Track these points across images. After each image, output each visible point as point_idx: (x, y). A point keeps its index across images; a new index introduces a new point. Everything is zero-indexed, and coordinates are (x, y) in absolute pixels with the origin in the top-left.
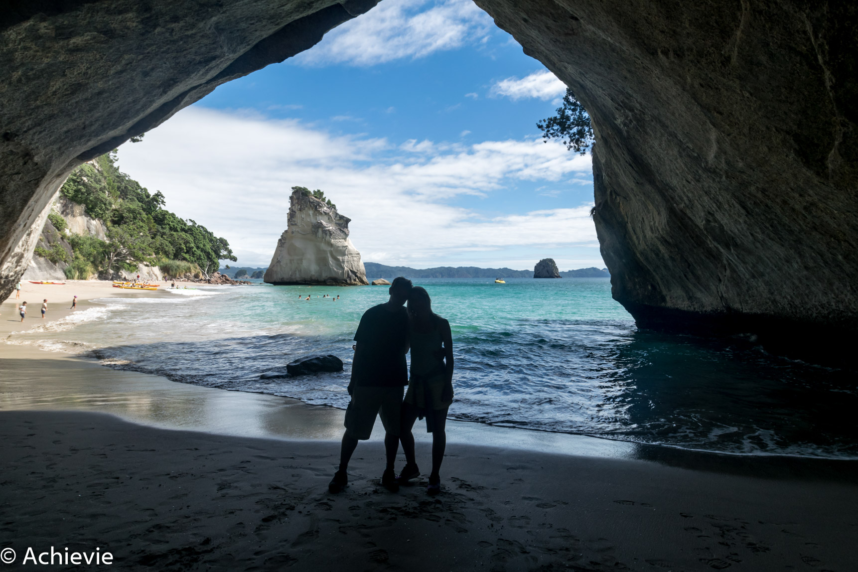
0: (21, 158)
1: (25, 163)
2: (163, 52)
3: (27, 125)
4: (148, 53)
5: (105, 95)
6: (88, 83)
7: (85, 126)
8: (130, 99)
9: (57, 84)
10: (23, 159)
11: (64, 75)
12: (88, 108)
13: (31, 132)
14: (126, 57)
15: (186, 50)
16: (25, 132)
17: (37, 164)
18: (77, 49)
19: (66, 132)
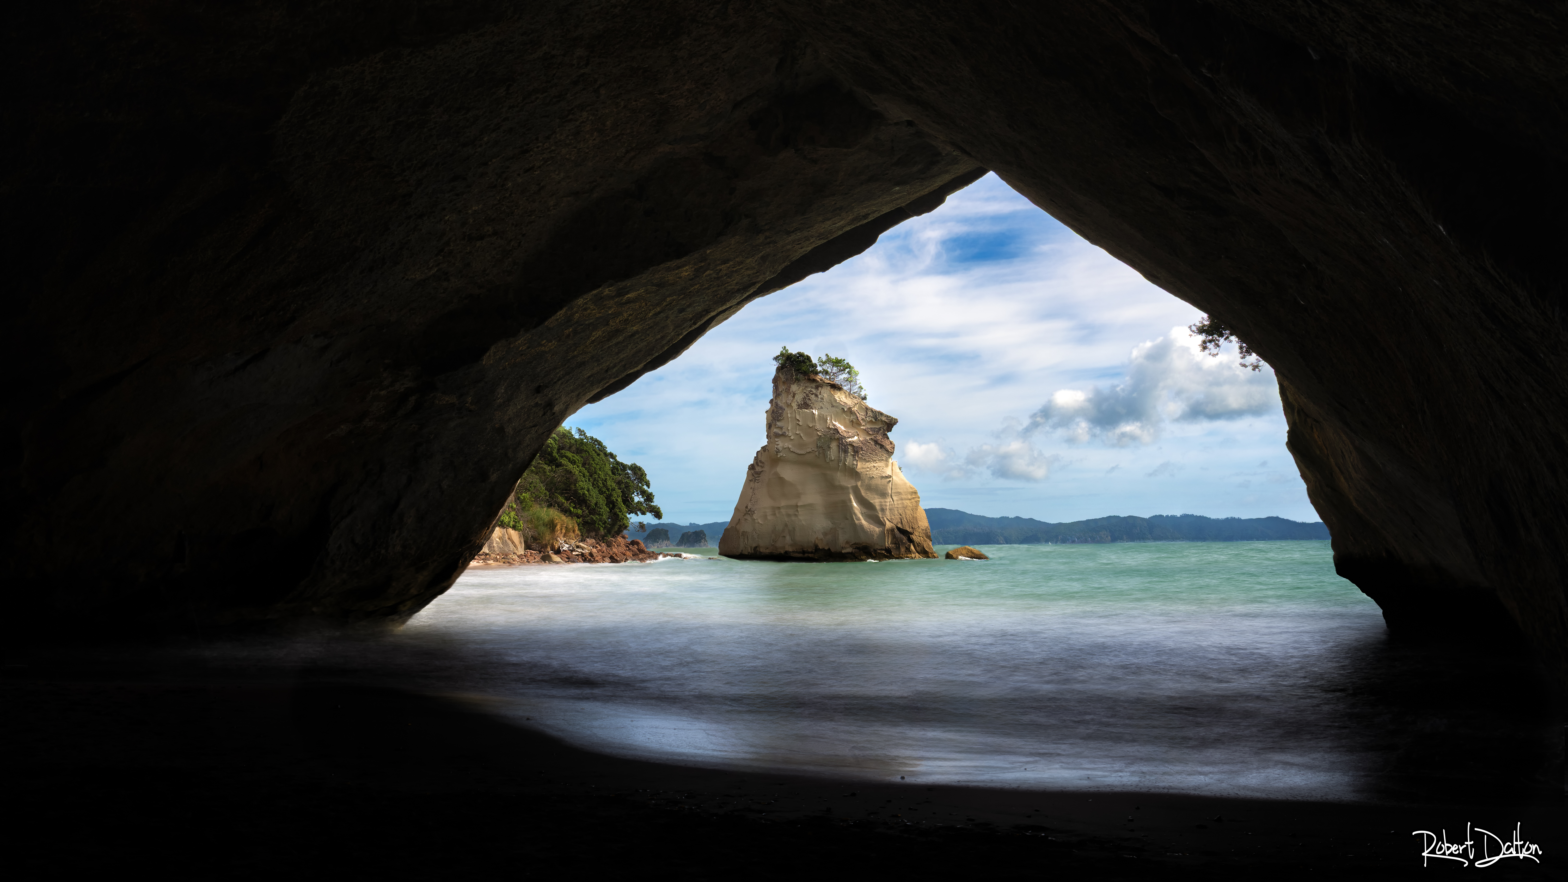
0: (542, 410)
1: (544, 414)
2: (704, 289)
3: (558, 375)
4: (690, 292)
5: (637, 336)
6: (626, 328)
7: (608, 368)
8: (659, 336)
9: (598, 334)
10: (544, 409)
11: (608, 324)
12: (617, 350)
13: (560, 382)
14: (668, 299)
15: (728, 283)
16: (555, 383)
17: (554, 413)
18: (629, 301)
19: (589, 377)
